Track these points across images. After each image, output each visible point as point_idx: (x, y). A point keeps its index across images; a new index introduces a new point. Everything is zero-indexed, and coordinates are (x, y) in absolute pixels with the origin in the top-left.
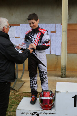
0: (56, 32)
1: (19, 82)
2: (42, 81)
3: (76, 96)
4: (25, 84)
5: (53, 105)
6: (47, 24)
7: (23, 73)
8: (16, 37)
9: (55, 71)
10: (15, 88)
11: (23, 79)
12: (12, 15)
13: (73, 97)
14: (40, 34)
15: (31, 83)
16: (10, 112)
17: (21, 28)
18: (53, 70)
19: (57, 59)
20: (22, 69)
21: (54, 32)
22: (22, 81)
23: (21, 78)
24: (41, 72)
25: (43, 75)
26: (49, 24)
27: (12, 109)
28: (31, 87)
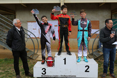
2: (48, 51)
3: (65, 58)
4: (39, 56)
5: (54, 64)
6: (52, 21)
8: (34, 29)
10: (33, 58)
11: (38, 54)
12: (31, 16)
13: (64, 59)
14: (49, 26)
15: (42, 52)
16: (30, 70)
18: (56, 48)
20: (37, 48)
21: (57, 26)
22: (37, 55)
23: (37, 53)
24: (47, 47)
25: (48, 48)
26: (54, 21)
27: (31, 69)
28: (42, 55)
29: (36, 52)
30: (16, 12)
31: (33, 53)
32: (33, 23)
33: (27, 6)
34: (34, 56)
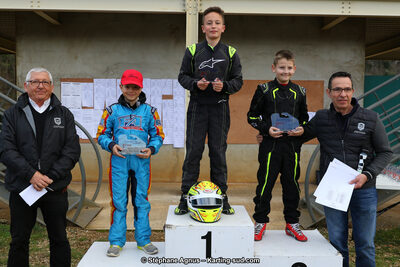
0: (175, 98)
1: (90, 209)
4: (103, 213)
6: (153, 80)
7: (98, 187)
8: (83, 108)
9: (173, 182)
10: (78, 222)
11: (97, 202)
12: (76, 58)
17: (96, 87)
18: (168, 180)
19: (177, 156)
20: (97, 178)
21: (170, 97)
22: (96, 206)
23: (95, 198)
26: (159, 80)
29: (89, 195)
30: (18, 44)
31: (78, 199)
32: (82, 84)
33: (59, 21)
34: (84, 210)
